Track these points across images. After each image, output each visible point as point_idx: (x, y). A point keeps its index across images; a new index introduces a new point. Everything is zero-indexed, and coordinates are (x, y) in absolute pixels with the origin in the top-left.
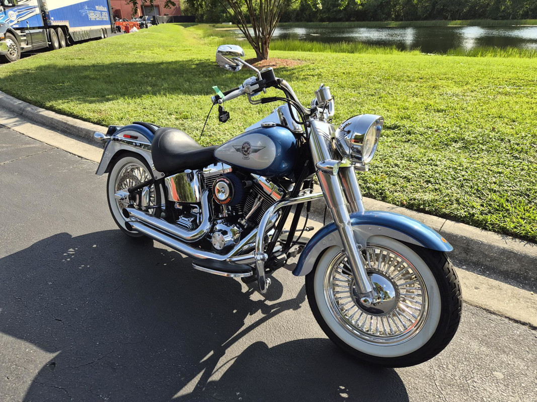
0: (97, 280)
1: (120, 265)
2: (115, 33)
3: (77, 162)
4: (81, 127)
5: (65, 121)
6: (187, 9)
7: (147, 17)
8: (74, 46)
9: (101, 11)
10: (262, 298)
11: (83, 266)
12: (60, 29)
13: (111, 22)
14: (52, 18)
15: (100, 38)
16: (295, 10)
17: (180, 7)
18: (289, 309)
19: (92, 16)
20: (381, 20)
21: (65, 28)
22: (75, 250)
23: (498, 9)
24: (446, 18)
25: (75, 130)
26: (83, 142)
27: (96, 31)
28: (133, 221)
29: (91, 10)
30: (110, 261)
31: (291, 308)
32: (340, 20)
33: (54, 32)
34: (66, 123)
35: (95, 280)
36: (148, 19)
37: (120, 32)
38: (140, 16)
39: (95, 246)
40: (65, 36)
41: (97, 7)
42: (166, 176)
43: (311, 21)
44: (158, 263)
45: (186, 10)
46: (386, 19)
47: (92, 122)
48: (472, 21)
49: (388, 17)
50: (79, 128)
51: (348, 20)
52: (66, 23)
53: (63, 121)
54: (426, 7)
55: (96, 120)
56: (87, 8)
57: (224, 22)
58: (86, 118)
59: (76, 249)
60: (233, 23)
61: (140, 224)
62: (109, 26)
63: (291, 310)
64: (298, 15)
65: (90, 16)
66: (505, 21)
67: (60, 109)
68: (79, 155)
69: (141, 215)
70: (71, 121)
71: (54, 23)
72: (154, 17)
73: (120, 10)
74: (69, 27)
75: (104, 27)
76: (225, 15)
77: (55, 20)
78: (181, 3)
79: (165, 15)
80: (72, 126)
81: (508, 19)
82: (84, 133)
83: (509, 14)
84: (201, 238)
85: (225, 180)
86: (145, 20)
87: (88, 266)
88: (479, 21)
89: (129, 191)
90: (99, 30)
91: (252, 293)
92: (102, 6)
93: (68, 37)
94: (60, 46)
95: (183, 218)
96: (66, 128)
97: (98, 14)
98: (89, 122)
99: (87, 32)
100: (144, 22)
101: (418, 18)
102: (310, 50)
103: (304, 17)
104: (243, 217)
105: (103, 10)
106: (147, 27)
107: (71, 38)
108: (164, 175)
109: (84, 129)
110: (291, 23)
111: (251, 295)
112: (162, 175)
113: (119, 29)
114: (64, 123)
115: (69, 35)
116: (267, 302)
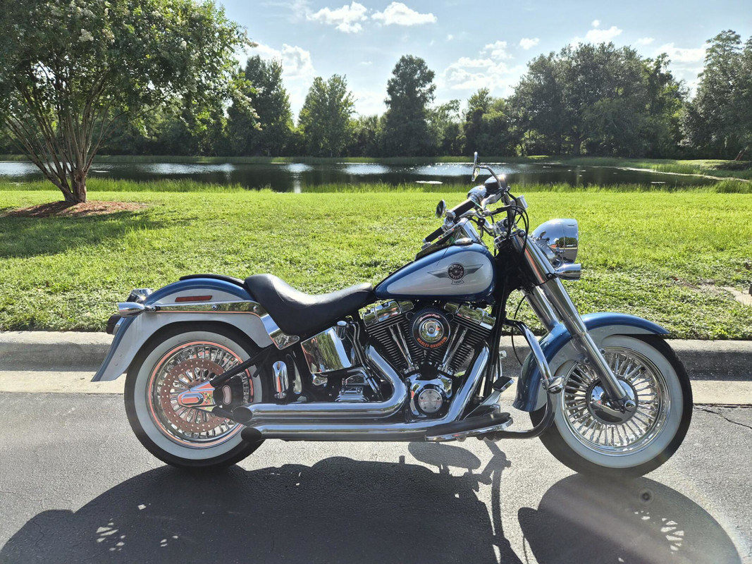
20: (187, 155)
23: (318, 146)
24: (266, 155)
32: (128, 153)
42: (302, 340)
46: (193, 154)
48: (296, 158)
49: (195, 151)
51: (139, 153)
54: (240, 141)
63: (506, 468)
66: (327, 159)
81: (329, 156)
83: (329, 152)
85: (434, 315)
88: (302, 158)
89: (213, 383)
91: (447, 469)
95: (347, 392)
101: (233, 154)
102: (119, 190)
108: (300, 338)
111: (450, 472)
116: (475, 472)
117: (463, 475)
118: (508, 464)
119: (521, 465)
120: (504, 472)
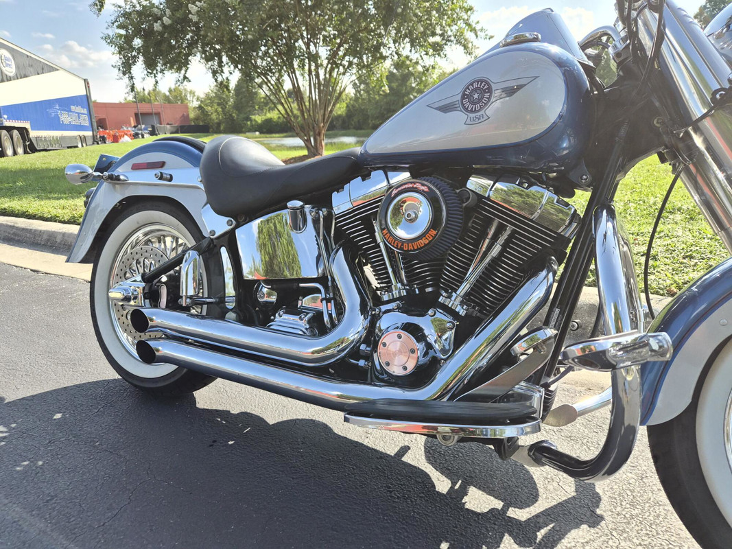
0: (61, 496)
1: (122, 453)
2: (98, 144)
3: (28, 277)
4: (40, 228)
5: (12, 224)
6: (199, 117)
7: (143, 126)
8: (37, 154)
9: (79, 113)
10: (499, 504)
11: (25, 463)
12: (15, 133)
13: (92, 127)
14: (5, 116)
15: (77, 147)
16: (339, 116)
17: (188, 115)
18: (577, 526)
19: (65, 118)
21: (23, 132)
22: (10, 429)
25: (28, 235)
26: (42, 251)
27: (71, 138)
28: (155, 339)
29: (64, 110)
30: (95, 447)
31: (582, 523)
33: (6, 135)
34: (14, 226)
35: (56, 496)
36: (145, 129)
37: (105, 143)
38: (133, 125)
39: (58, 416)
40: (24, 142)
41: (73, 108)
42: (238, 226)
43: (361, 129)
44: (214, 441)
45: (197, 119)
47: (60, 222)
50: (36, 231)
52: (27, 125)
53: (9, 223)
55: (66, 218)
56: (58, 108)
57: (249, 131)
58: (50, 216)
59: (13, 425)
60: (261, 133)
61: (175, 344)
62: (89, 133)
63: (584, 527)
64: (344, 122)
65: (62, 118)
67: (5, 209)
68: (33, 268)
69: (178, 319)
70: (21, 223)
71: (7, 123)
72: (153, 127)
73: (105, 119)
74: (30, 130)
75: (82, 133)
76: (249, 123)
77: (9, 118)
78: (190, 111)
79: (168, 124)
80: (23, 229)
82: (45, 237)
84: (343, 354)
85: (417, 185)
86: (141, 130)
87: (40, 463)
89: (145, 278)
90: (75, 138)
91: (463, 491)
92: (80, 107)
93: (28, 143)
94: (15, 153)
95: (286, 317)
96: (13, 234)
97: (74, 116)
98: (55, 221)
99: (57, 139)
100: (140, 132)
103: (352, 125)
104: (451, 288)
105: (82, 112)
106: (143, 137)
107: (32, 144)
108: (234, 222)
109: (45, 232)
110: (336, 132)
111: (465, 499)
112: (229, 223)
113: (103, 140)
114: (11, 226)
115: (30, 140)
116: (513, 513)
117: (486, 510)
118: (595, 520)
119: (624, 531)
120: (574, 533)
